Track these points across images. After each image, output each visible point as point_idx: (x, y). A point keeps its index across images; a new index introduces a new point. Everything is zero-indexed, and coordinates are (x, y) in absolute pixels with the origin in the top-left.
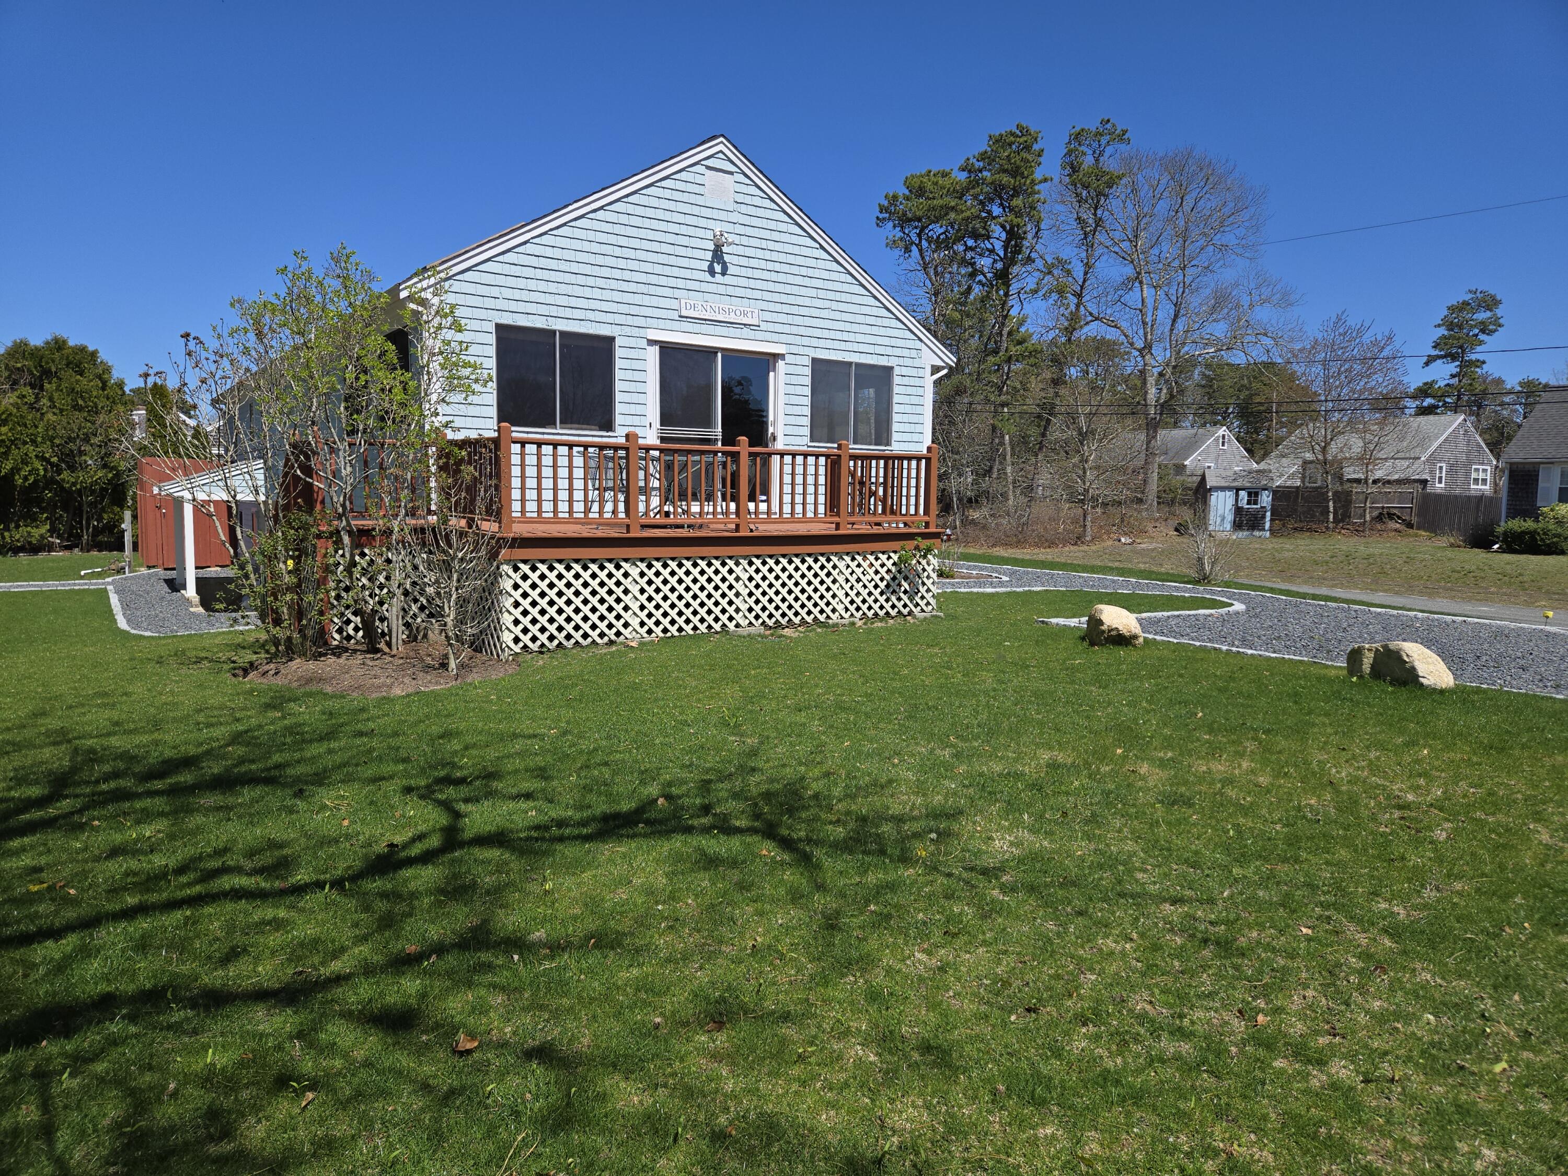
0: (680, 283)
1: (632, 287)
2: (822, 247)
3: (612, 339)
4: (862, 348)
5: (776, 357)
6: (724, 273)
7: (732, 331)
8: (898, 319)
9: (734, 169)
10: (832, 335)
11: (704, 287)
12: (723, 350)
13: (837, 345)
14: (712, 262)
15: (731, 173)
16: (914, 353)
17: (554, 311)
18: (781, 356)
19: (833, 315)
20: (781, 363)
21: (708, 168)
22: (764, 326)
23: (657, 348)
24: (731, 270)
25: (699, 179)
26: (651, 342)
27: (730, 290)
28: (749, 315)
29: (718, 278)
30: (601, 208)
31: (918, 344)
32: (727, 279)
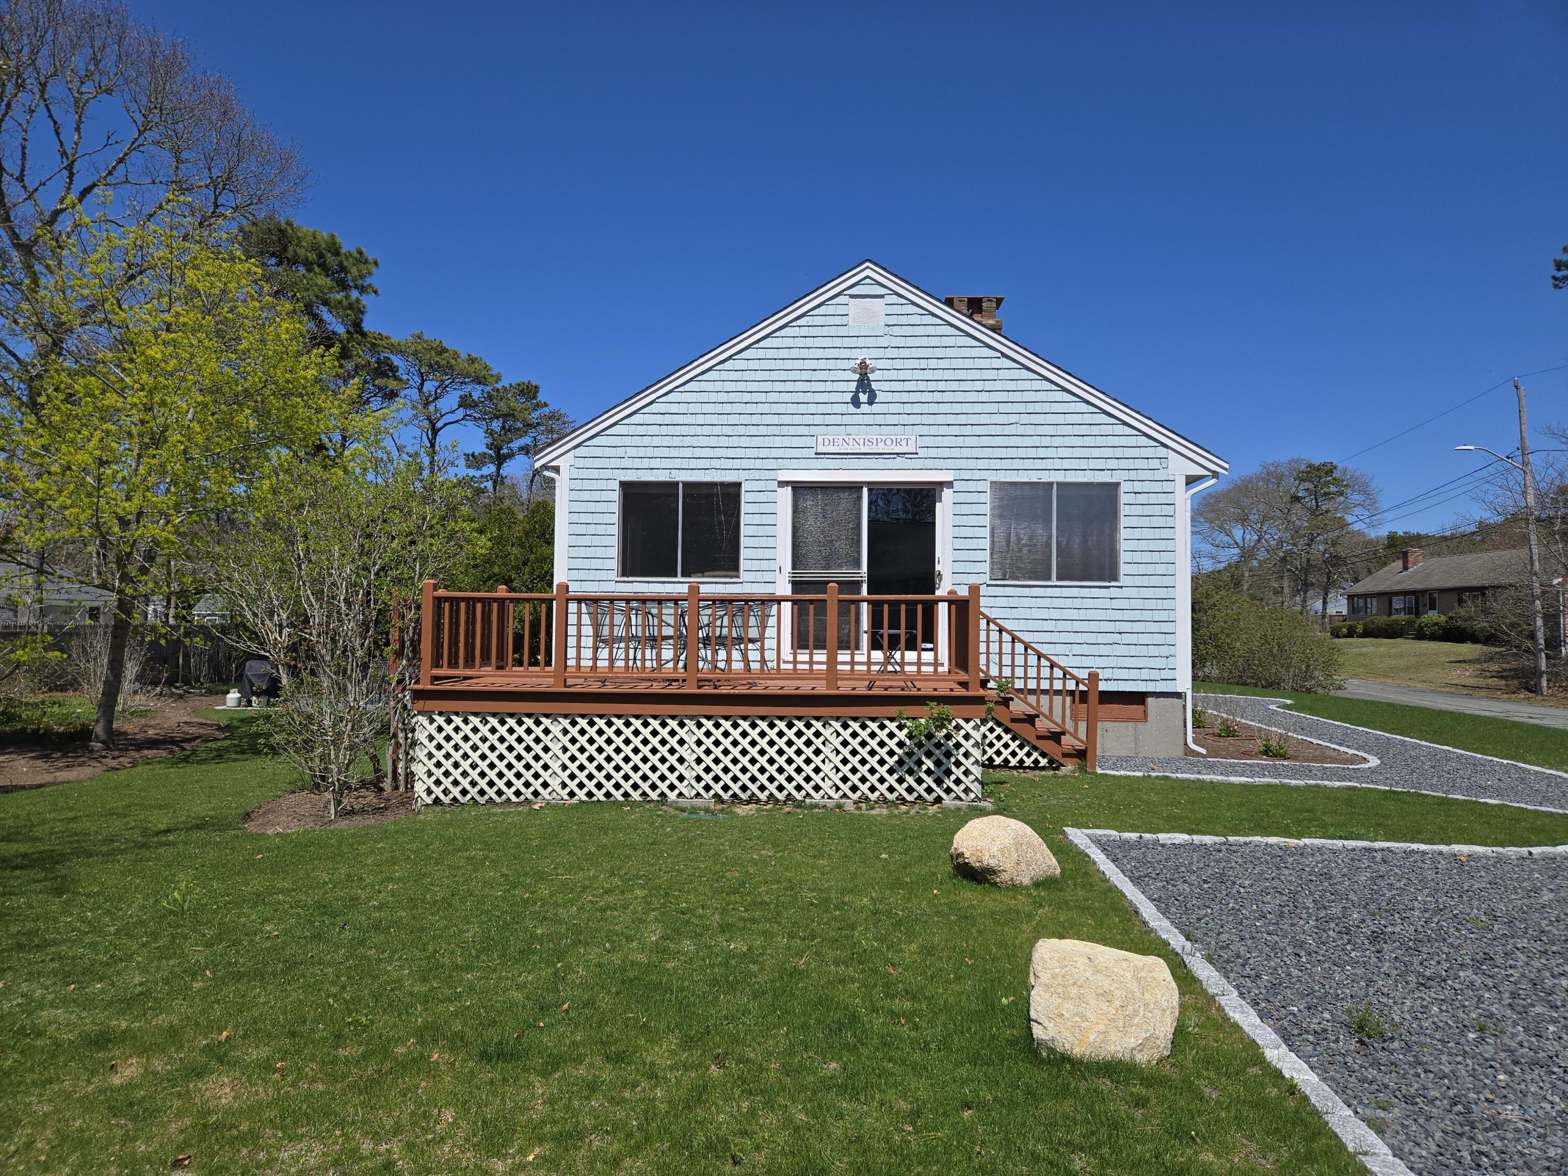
0: (818, 419)
1: (762, 430)
2: (1004, 355)
3: (738, 485)
4: (1067, 464)
5: (941, 484)
6: (871, 402)
7: (881, 463)
8: (1125, 423)
9: (883, 291)
10: (1022, 453)
11: (847, 419)
12: (868, 483)
13: (1029, 464)
14: (857, 393)
15: (882, 296)
16: (1154, 464)
17: (677, 463)
18: (950, 484)
19: (1021, 430)
20: (947, 493)
21: (852, 296)
22: (922, 453)
23: (790, 488)
24: (880, 397)
25: (841, 310)
26: (782, 484)
27: (880, 419)
28: (904, 443)
29: (865, 408)
30: (730, 358)
31: (1162, 451)
32: (875, 408)
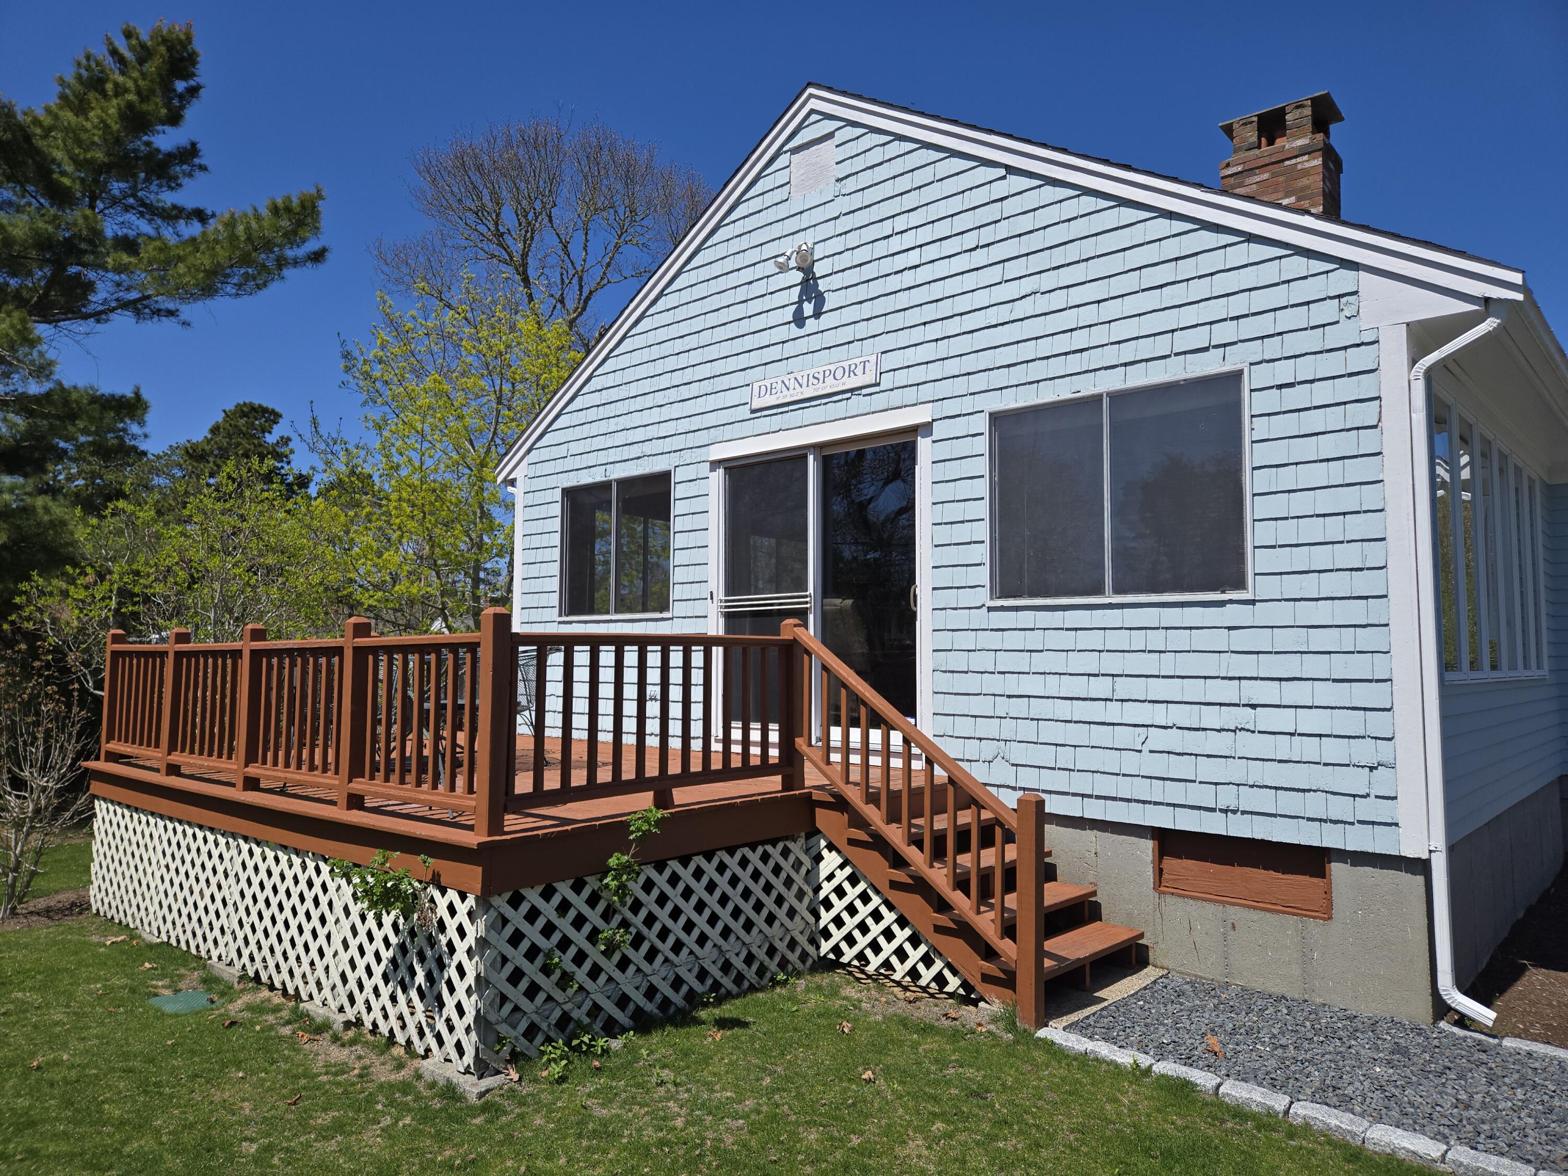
0: (754, 359)
1: (694, 390)
2: (1010, 170)
3: (664, 478)
4: (1128, 352)
5: (915, 430)
6: (817, 314)
7: (833, 410)
8: (1251, 238)
9: (830, 126)
10: (1045, 347)
11: (790, 350)
12: (818, 447)
13: (1057, 367)
14: (800, 302)
15: (830, 136)
16: (1327, 311)
17: (613, 455)
18: (925, 429)
19: (1042, 304)
20: (924, 446)
21: (796, 150)
22: (887, 381)
23: (721, 471)
24: (831, 301)
25: (782, 177)
26: (715, 465)
27: (830, 338)
28: (859, 371)
29: (811, 325)
30: (661, 294)
31: (1343, 280)
32: (826, 321)
